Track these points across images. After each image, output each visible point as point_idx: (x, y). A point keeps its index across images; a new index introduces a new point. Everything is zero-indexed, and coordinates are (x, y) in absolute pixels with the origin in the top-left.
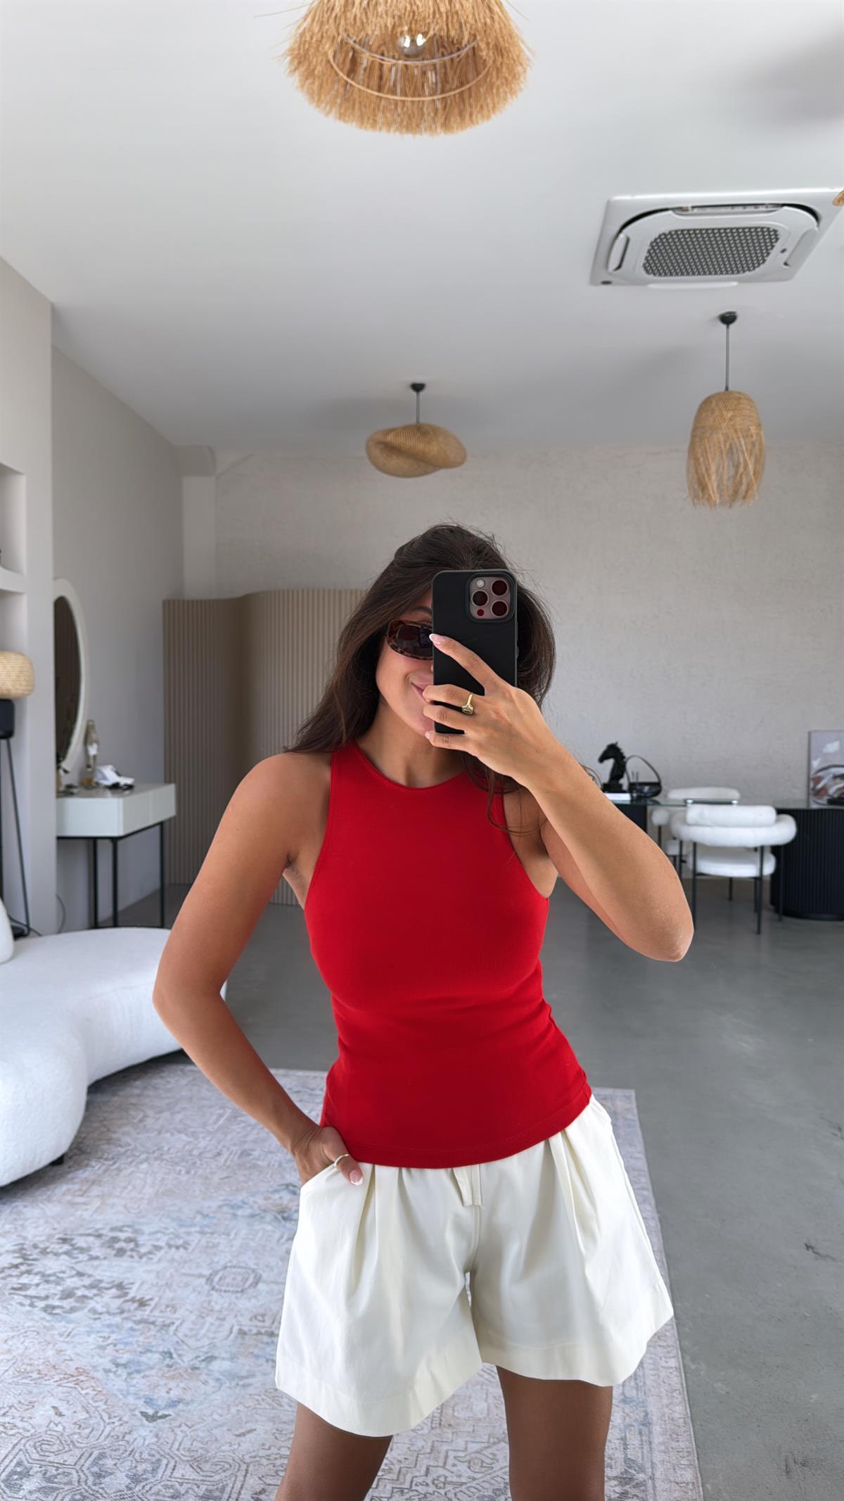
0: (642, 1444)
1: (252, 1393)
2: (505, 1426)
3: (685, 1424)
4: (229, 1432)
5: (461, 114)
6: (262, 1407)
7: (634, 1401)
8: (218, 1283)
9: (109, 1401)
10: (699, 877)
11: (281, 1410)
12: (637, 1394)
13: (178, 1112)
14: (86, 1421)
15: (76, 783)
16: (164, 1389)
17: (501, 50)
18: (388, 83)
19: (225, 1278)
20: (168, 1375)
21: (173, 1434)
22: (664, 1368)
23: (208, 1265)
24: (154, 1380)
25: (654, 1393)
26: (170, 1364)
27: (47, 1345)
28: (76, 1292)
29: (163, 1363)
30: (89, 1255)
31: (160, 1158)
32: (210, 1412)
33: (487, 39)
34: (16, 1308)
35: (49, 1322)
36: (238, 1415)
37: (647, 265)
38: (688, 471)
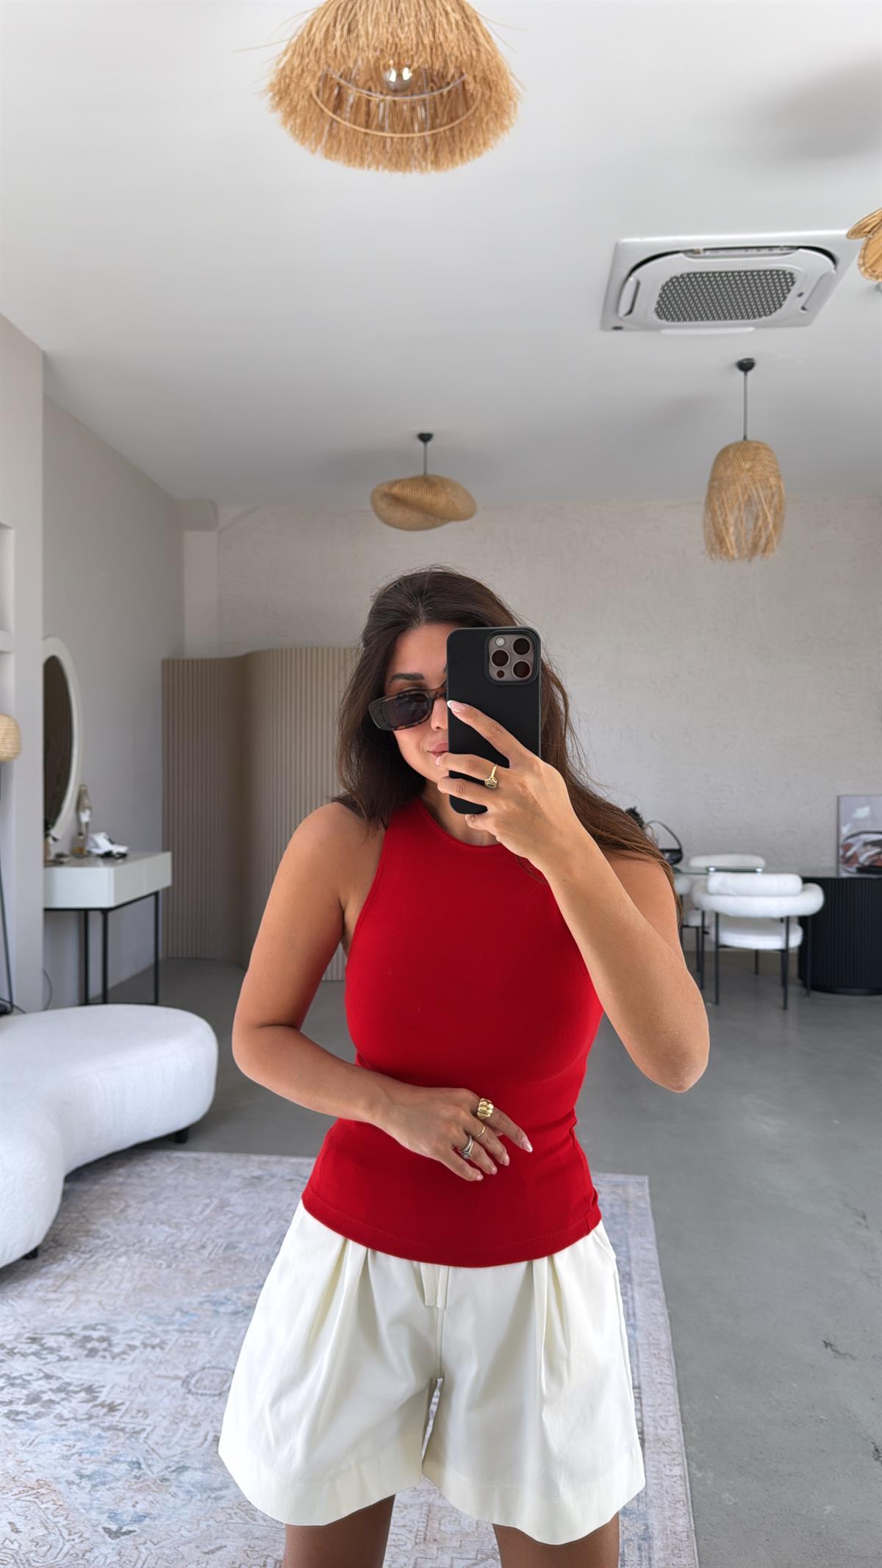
0: (641, 1561)
1: (225, 1506)
2: (495, 1541)
3: (688, 1538)
4: (197, 1549)
5: (451, 151)
6: (233, 1521)
7: (634, 1513)
8: (195, 1386)
9: (70, 1516)
10: (721, 950)
11: (254, 1525)
12: (638, 1506)
13: (162, 1202)
14: (44, 1538)
15: (66, 851)
16: (130, 1503)
17: (489, 84)
18: (376, 119)
19: (203, 1380)
20: (134, 1487)
21: (136, 1552)
22: (668, 1476)
23: (185, 1366)
24: (121, 1492)
25: (656, 1504)
26: (138, 1475)
27: (7, 1455)
28: (42, 1395)
29: (130, 1474)
30: (58, 1355)
31: (140, 1251)
32: (178, 1527)
33: (474, 72)
35: (11, 1429)
36: (207, 1530)
37: (659, 310)
38: (704, 525)
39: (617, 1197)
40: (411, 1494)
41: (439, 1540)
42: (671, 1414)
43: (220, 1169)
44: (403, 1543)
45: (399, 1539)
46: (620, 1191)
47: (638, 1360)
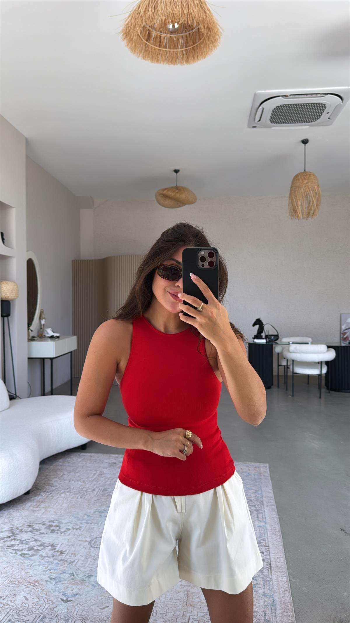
0: (272, 614)
3: (290, 605)
4: (98, 607)
5: (193, 56)
7: (268, 595)
8: (93, 544)
9: (47, 594)
10: (295, 375)
12: (270, 592)
13: (77, 473)
14: (38, 602)
15: (36, 335)
16: (71, 589)
17: (210, 29)
18: (163, 44)
19: (96, 542)
20: (72, 583)
21: (74, 608)
22: (281, 581)
23: (90, 536)
24: (67, 585)
25: (277, 592)
26: (73, 578)
27: (22, 570)
28: (34, 547)
29: (70, 578)
30: (40, 532)
31: (70, 492)
32: (90, 599)
33: (204, 24)
34: (9, 555)
35: (23, 560)
36: (101, 600)
37: (271, 119)
38: (289, 205)
39: (257, 472)
40: (180, 587)
41: (192, 605)
42: (281, 557)
43: (100, 460)
44: (178, 606)
45: (176, 605)
46: (258, 470)
47: (267, 535)
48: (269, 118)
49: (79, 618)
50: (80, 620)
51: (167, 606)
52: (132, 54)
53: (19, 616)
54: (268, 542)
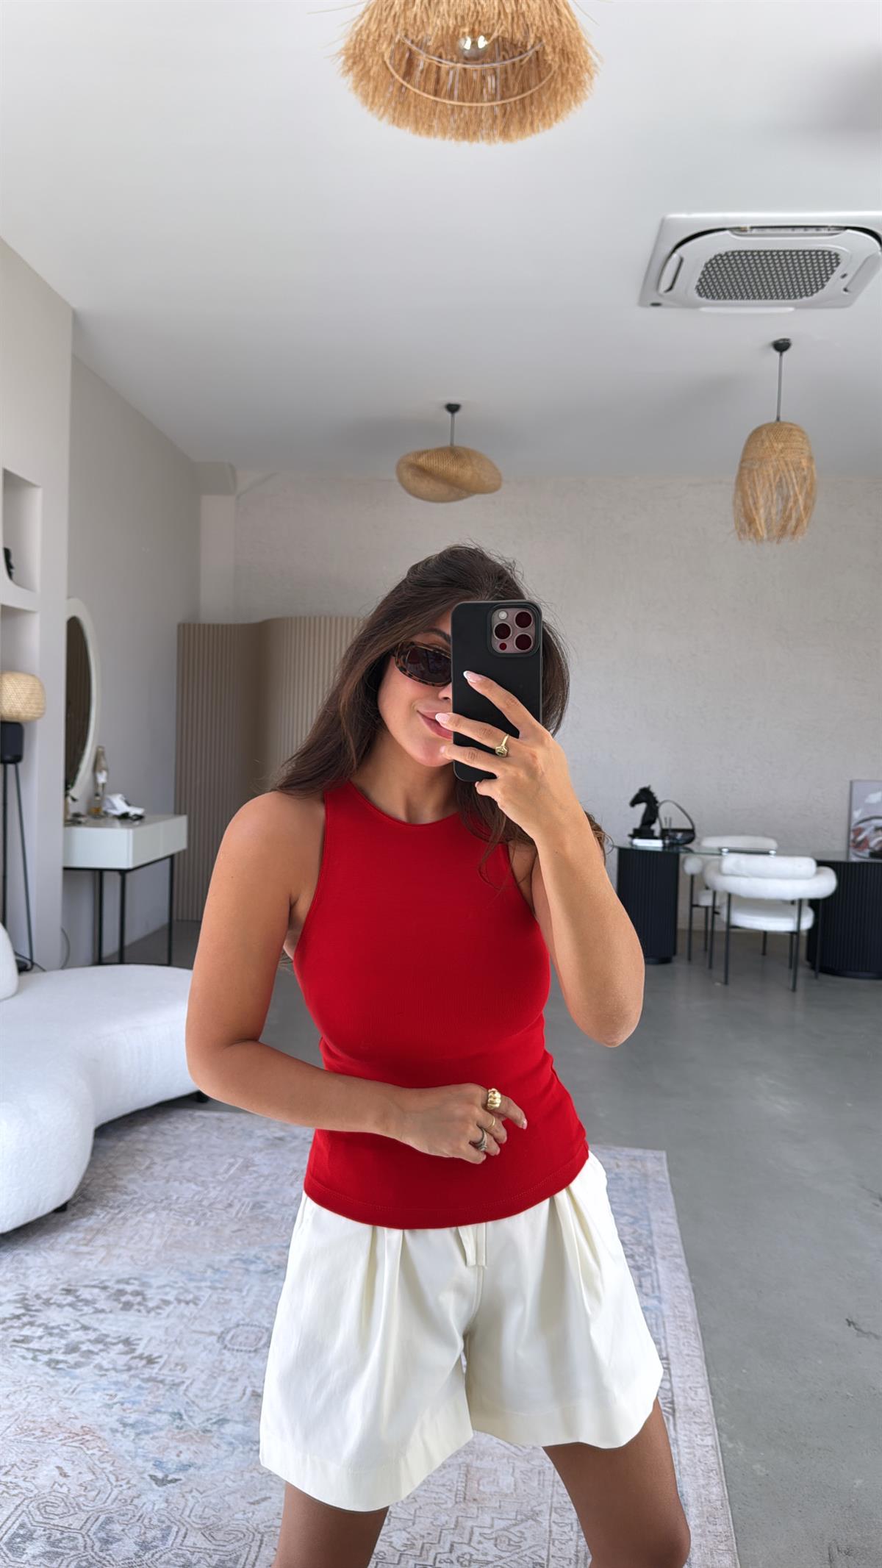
3: (722, 1506)
4: (243, 1500)
5: (521, 123)
8: (230, 1342)
9: (116, 1463)
10: (732, 930)
13: (187, 1160)
14: (93, 1483)
16: (174, 1452)
18: (445, 87)
19: (238, 1336)
20: (178, 1437)
21: (184, 1500)
23: (220, 1322)
24: (164, 1442)
25: (689, 1473)
27: (51, 1402)
28: (81, 1346)
29: (172, 1425)
30: (95, 1308)
31: (168, 1208)
32: (223, 1477)
34: (18, 1361)
35: (53, 1377)
36: (251, 1481)
37: (700, 287)
38: (734, 503)
39: (637, 1172)
41: (479, 1500)
42: (700, 1385)
43: (243, 1130)
44: (443, 1501)
45: (439, 1498)
46: (639, 1166)
47: (665, 1330)
48: (696, 283)
49: (197, 1524)
50: (200, 1529)
51: (416, 1501)
52: (366, 109)
53: (47, 1516)
54: (666, 1347)
